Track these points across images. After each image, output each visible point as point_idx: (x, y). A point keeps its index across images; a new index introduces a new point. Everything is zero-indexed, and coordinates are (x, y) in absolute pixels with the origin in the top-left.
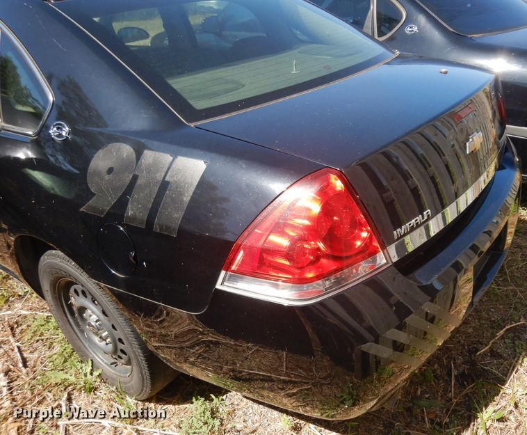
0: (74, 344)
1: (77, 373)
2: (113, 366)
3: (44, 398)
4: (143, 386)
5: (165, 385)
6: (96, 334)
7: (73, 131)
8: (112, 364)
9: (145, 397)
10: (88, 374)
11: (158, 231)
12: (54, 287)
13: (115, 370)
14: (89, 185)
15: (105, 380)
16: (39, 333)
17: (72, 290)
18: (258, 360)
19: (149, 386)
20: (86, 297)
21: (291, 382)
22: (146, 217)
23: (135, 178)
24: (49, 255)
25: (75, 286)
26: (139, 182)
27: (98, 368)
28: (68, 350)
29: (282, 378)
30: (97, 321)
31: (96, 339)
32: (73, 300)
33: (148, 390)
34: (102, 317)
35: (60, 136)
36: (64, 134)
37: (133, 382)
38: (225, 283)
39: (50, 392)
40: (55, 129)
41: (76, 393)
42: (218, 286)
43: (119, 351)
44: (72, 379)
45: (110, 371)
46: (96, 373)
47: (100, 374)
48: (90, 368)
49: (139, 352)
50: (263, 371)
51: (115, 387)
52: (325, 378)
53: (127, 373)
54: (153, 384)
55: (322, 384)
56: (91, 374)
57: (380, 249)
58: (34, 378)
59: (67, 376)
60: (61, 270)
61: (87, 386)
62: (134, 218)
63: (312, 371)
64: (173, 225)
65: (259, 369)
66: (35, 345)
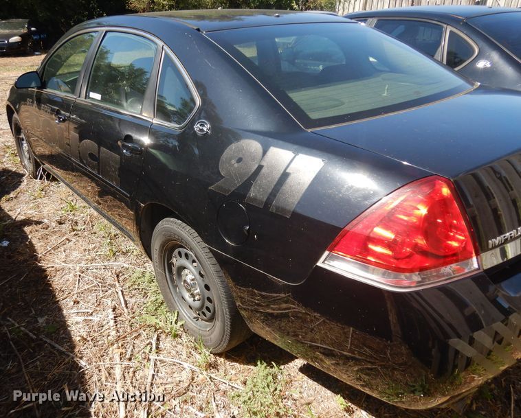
0: (165, 296)
1: (165, 320)
2: (195, 320)
3: (139, 335)
4: (222, 341)
5: (237, 344)
6: (189, 291)
7: (213, 128)
8: (194, 318)
9: (220, 350)
10: (173, 323)
11: (274, 211)
12: (163, 247)
13: (196, 323)
14: (220, 170)
15: (186, 330)
16: (137, 283)
17: (176, 251)
18: (323, 332)
19: (227, 341)
20: (188, 259)
21: (353, 359)
22: (265, 199)
23: (260, 167)
24: (167, 221)
25: (180, 249)
26: (264, 170)
27: (182, 320)
28: (160, 301)
29: (345, 353)
30: (193, 280)
31: (187, 295)
32: (174, 260)
33: (225, 345)
34: (198, 277)
35: (202, 130)
36: (205, 129)
37: (212, 336)
38: (326, 262)
39: (144, 331)
40: (199, 125)
41: (163, 336)
42: (319, 264)
43: (204, 308)
44: (161, 324)
45: (192, 324)
46: (180, 323)
47: (182, 325)
48: (176, 318)
49: (226, 311)
50: (326, 344)
51: (194, 338)
52: (400, 365)
53: (207, 328)
54: (230, 341)
55: (394, 369)
56: (176, 323)
57: (474, 254)
58: (134, 318)
59: (158, 321)
60: (175, 234)
61: (173, 332)
62: (254, 199)
63: (385, 354)
64: (288, 208)
65: (323, 341)
66: (133, 292)
